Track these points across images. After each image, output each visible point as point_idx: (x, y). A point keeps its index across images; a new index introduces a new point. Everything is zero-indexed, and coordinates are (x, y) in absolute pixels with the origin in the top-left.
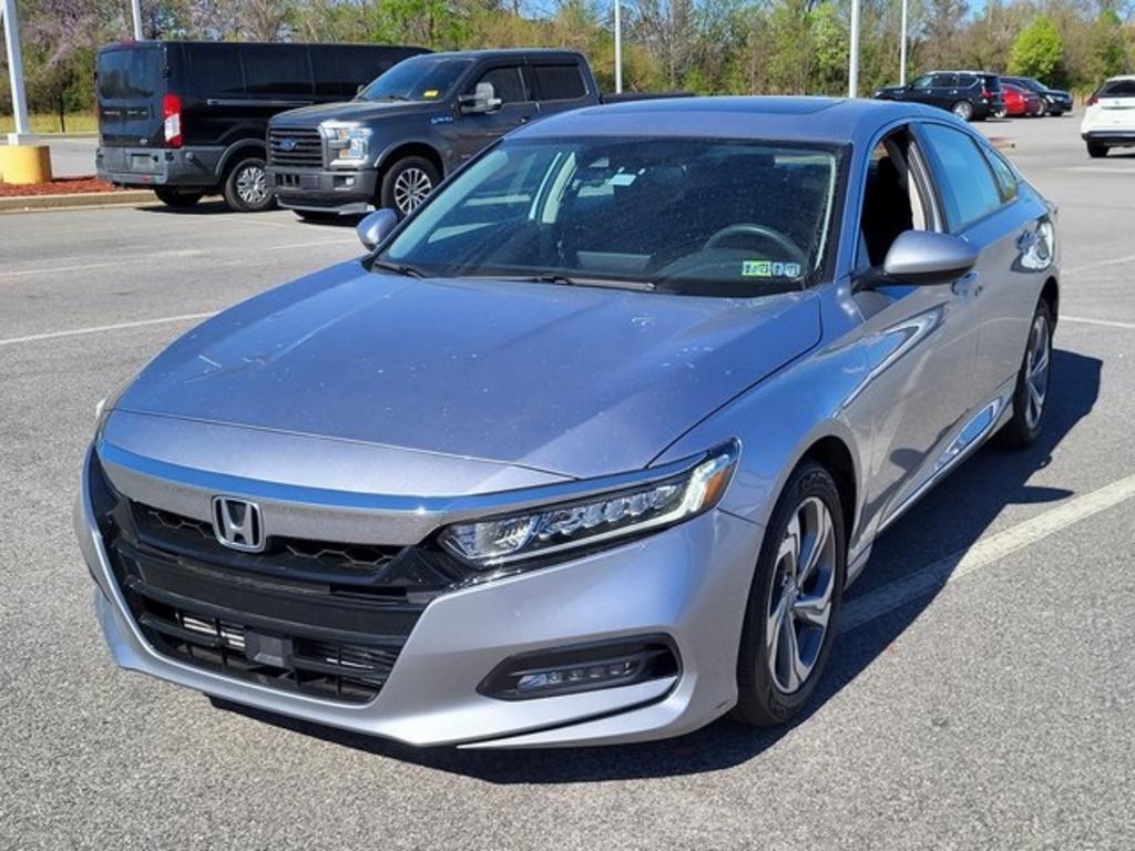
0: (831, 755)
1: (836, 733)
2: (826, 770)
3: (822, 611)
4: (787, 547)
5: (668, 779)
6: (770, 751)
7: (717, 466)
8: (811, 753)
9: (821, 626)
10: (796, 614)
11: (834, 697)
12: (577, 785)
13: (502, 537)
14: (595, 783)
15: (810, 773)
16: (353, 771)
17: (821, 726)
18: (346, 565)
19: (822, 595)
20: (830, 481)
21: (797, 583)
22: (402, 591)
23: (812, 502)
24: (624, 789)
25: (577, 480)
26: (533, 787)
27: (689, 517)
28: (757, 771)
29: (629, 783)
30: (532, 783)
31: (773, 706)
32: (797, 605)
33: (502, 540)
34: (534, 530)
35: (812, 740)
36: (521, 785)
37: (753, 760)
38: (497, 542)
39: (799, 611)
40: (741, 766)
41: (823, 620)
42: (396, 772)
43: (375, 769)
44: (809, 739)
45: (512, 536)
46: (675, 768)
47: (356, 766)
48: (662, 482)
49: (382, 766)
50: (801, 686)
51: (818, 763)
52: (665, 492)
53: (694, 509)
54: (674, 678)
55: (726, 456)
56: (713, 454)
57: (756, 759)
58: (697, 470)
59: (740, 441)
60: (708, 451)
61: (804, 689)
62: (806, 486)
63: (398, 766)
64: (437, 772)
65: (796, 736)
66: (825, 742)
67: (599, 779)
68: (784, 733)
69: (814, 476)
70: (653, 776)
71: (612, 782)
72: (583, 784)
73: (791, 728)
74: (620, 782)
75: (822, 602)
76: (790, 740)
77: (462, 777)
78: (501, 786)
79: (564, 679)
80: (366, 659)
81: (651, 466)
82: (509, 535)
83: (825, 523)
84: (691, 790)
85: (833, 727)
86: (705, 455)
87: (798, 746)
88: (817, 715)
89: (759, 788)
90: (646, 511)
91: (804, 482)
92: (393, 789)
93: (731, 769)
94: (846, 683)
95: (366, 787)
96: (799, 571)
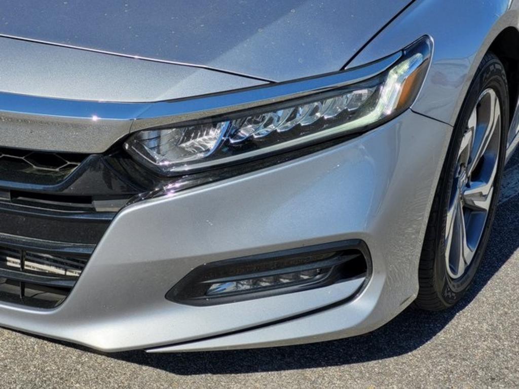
0: (500, 339)
1: (501, 315)
2: (498, 355)
3: (486, 196)
4: (466, 140)
5: (346, 367)
6: (441, 335)
7: (411, 67)
8: (481, 337)
9: (484, 210)
10: (465, 202)
11: (494, 277)
12: (259, 375)
13: (188, 140)
14: (276, 373)
15: (482, 359)
16: (35, 362)
17: (486, 308)
18: (28, 171)
19: (487, 182)
20: (503, 72)
21: (467, 173)
22: (88, 199)
23: (488, 93)
24: (305, 378)
25: (272, 83)
26: (215, 377)
27: (384, 121)
28: (430, 358)
29: (308, 372)
30: (214, 373)
31: (446, 294)
32: (467, 193)
33: (188, 143)
34: (225, 136)
35: (479, 323)
36: (203, 375)
37: (425, 345)
38: (184, 145)
39: (467, 198)
40: (414, 352)
41: (485, 205)
42: (79, 362)
43: (57, 360)
44: (476, 322)
45: (198, 139)
46: (351, 356)
47: (38, 356)
48: (358, 86)
49: (63, 357)
50: (467, 269)
51: (489, 348)
52: (361, 95)
53: (389, 112)
54: (362, 279)
55: (419, 55)
56: (407, 53)
57: (428, 345)
58: (391, 71)
59: (432, 39)
60: (403, 50)
61: (469, 273)
62: (486, 78)
63: (80, 356)
64: (120, 362)
65: (464, 319)
66: (492, 325)
67: (279, 368)
68: (451, 317)
69: (492, 68)
70: (331, 365)
71: (292, 371)
72: (264, 374)
73: (458, 311)
74: (300, 371)
75: (486, 188)
76: (458, 323)
77: (144, 368)
78: (184, 377)
79: (254, 284)
80: (48, 259)
81: (346, 68)
82: (195, 138)
83: (495, 112)
84: (370, 379)
85: (498, 309)
86: (400, 54)
87: (467, 331)
88: (480, 296)
89: (435, 376)
90: (340, 114)
91: (485, 75)
92: (77, 382)
93: (405, 355)
94: (504, 262)
95: (49, 379)
96: (470, 162)
